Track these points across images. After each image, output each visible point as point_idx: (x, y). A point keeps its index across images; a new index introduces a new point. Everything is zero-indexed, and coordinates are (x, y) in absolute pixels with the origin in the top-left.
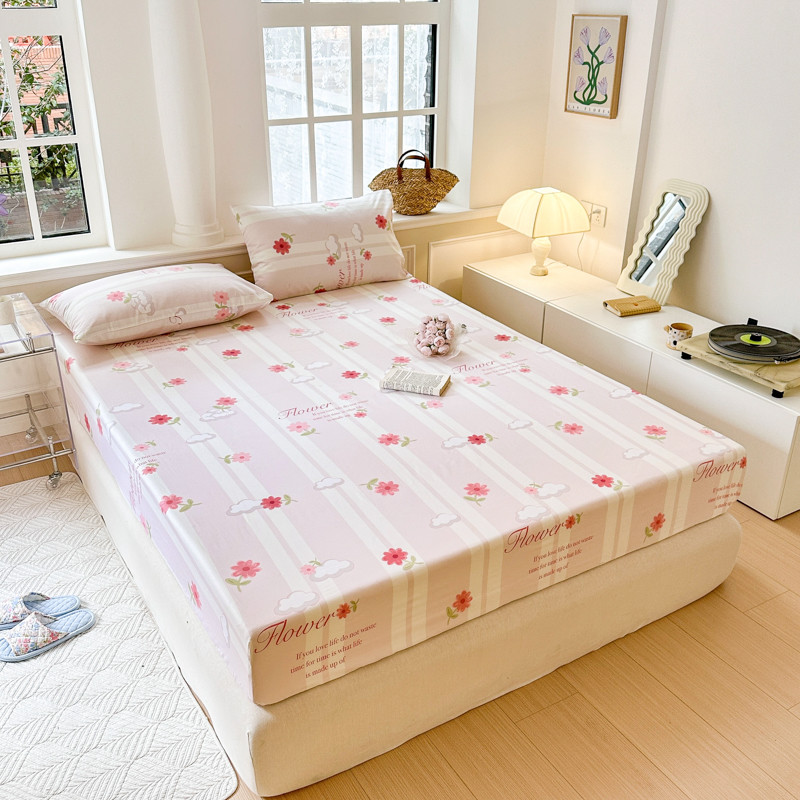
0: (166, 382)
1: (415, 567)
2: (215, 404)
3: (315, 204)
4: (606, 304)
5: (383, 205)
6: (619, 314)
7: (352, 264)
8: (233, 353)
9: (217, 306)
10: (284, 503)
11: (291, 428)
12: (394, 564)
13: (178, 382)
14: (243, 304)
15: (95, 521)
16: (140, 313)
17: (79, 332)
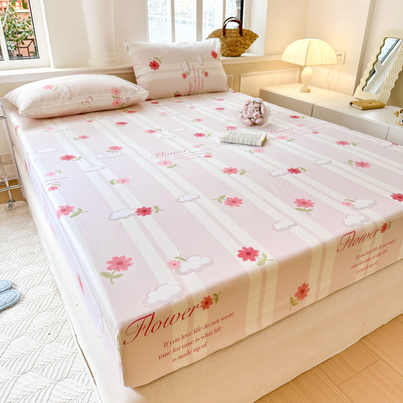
0: (76, 137)
1: (267, 263)
2: (108, 149)
3: (174, 43)
4: (351, 104)
5: (215, 46)
6: (361, 108)
7: (197, 79)
8: (123, 123)
9: (113, 97)
10: (154, 211)
11: (160, 164)
12: (249, 261)
13: (84, 137)
14: (130, 96)
15: (32, 231)
16: (63, 98)
17: (22, 108)
